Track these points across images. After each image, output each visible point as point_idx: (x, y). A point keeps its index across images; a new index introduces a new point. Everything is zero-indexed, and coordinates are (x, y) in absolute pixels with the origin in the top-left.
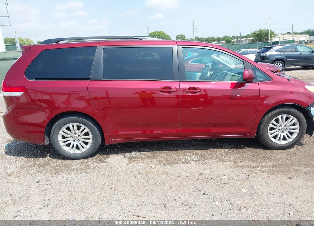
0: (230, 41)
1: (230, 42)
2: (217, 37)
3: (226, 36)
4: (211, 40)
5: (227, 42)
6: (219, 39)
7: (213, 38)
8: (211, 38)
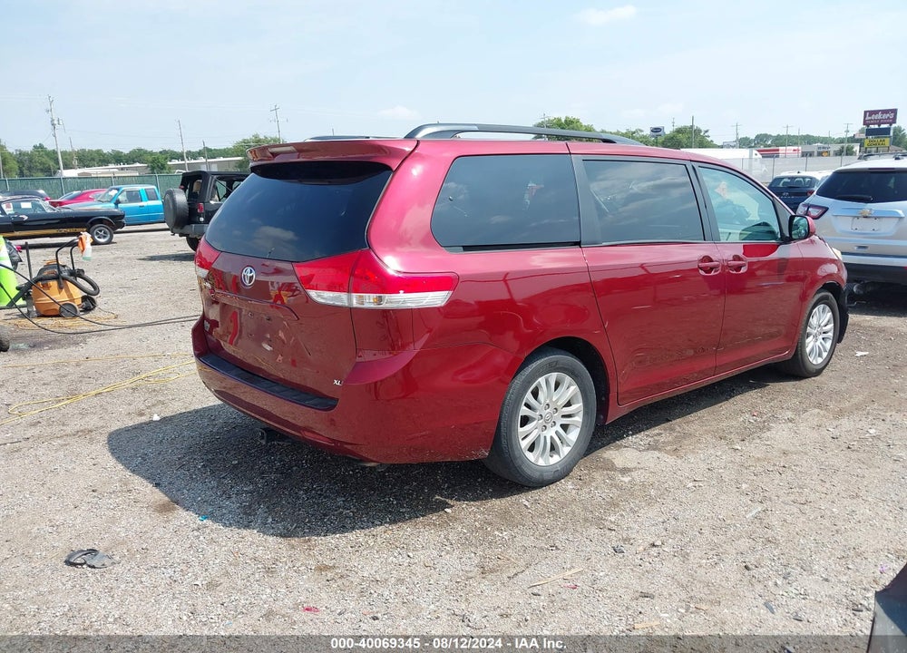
0: (162, 165)
1: (162, 167)
2: (110, 151)
3: (140, 150)
4: (94, 160)
5: (153, 168)
6: (118, 158)
7: (99, 152)
8: (91, 152)
